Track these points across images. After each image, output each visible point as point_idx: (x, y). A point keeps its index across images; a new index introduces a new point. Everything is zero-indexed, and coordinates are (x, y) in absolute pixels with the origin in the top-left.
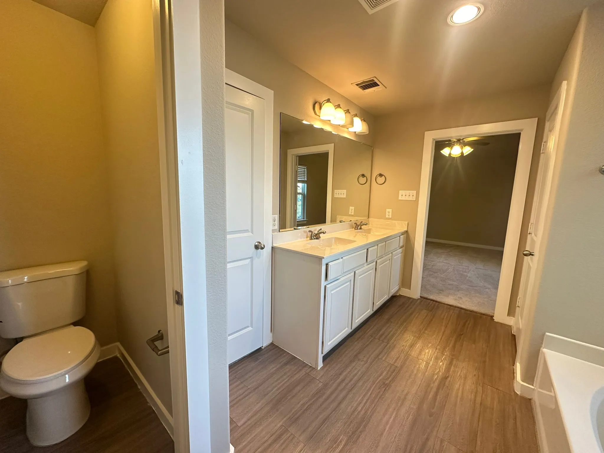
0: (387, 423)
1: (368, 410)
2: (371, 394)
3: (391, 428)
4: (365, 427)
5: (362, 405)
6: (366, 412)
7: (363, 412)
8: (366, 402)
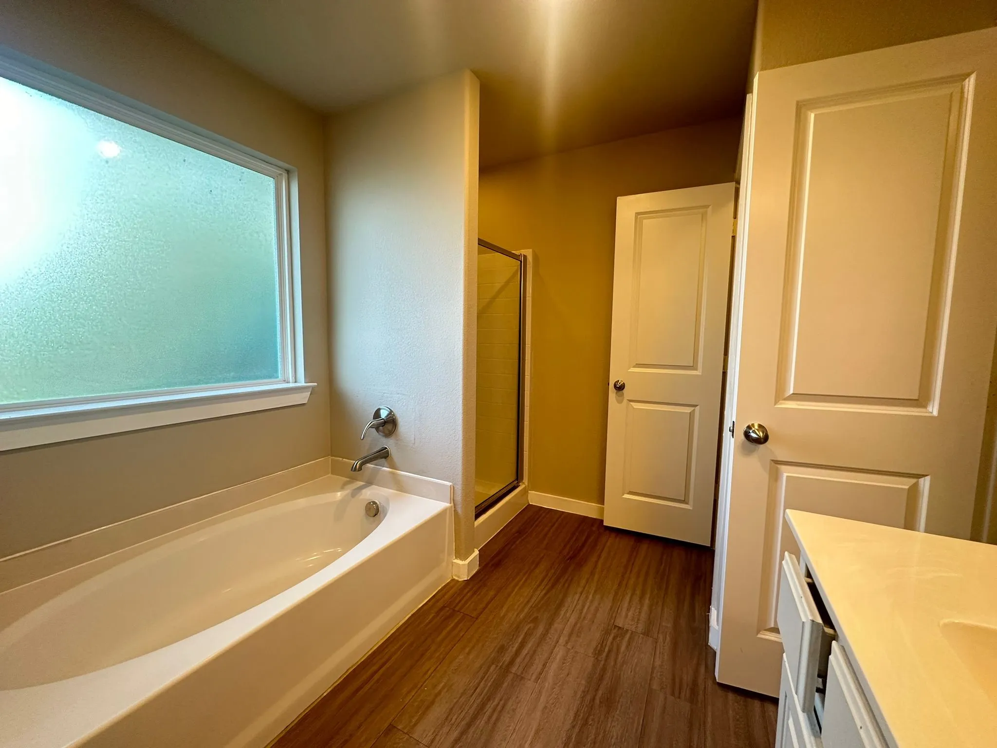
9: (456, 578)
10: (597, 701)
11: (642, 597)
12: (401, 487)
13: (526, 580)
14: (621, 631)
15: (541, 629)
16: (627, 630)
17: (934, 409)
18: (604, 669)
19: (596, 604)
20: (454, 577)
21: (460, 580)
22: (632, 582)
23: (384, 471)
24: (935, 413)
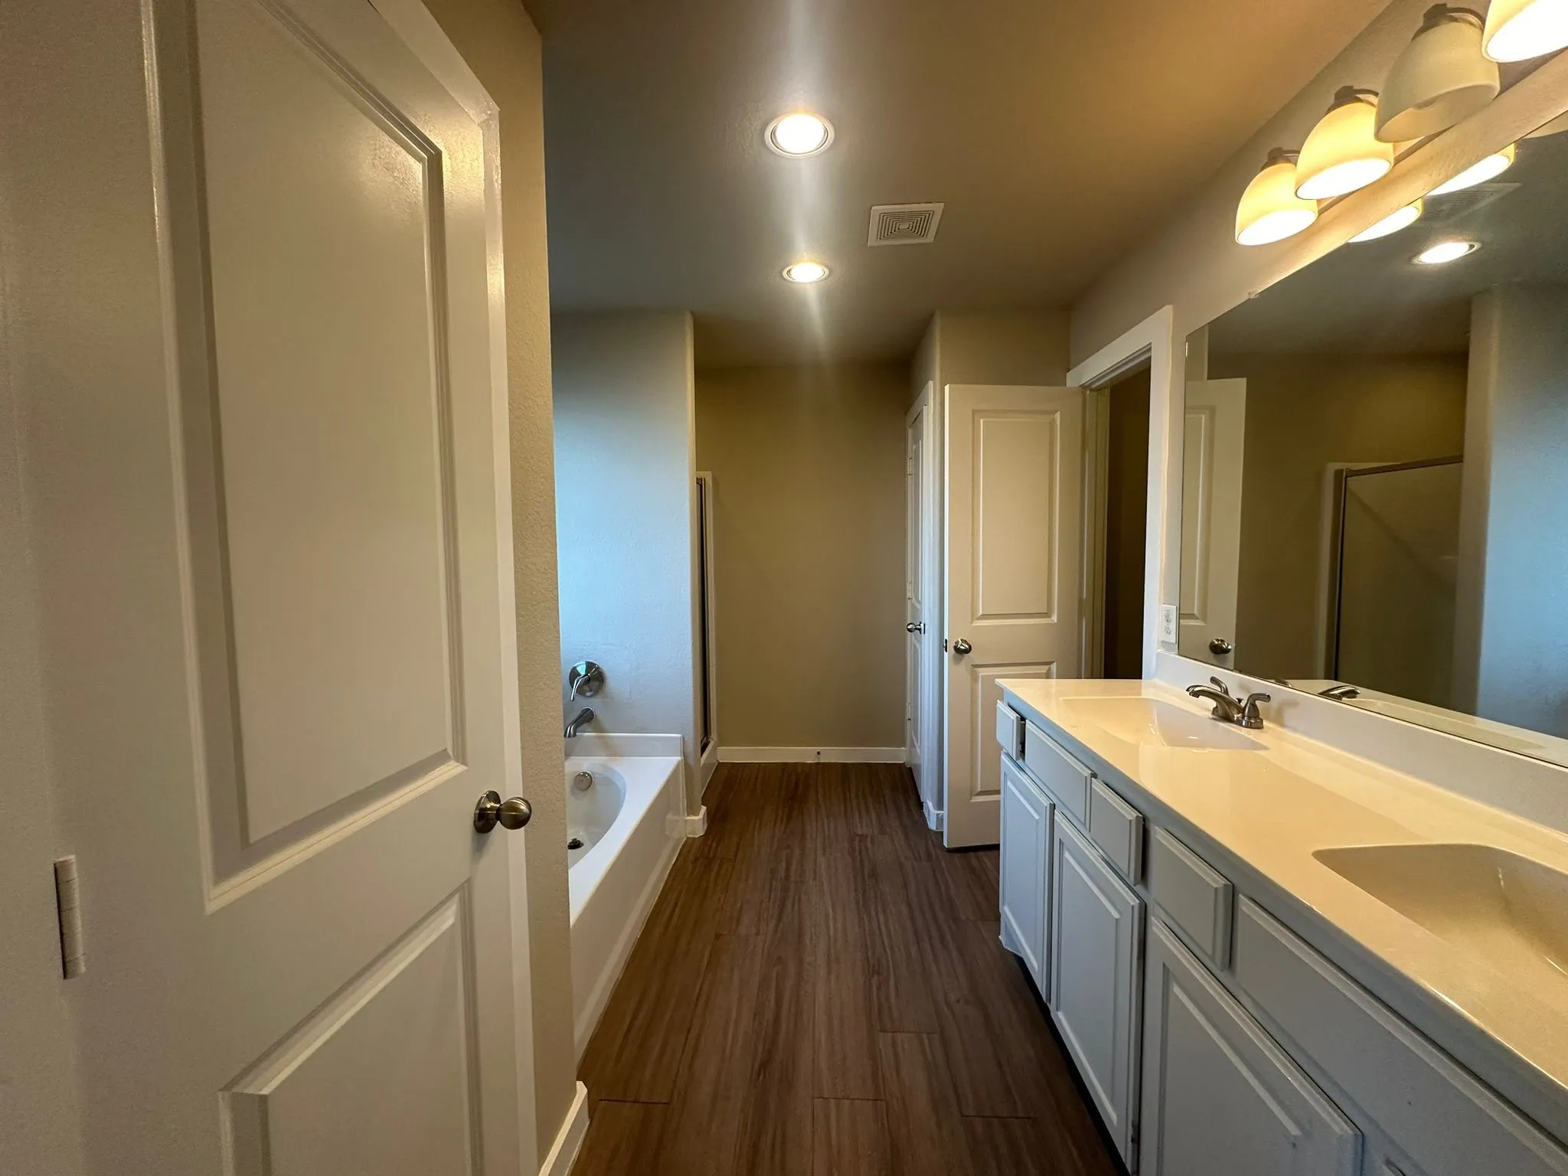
0: (835, 919)
1: (869, 920)
2: (883, 942)
3: (827, 916)
4: (857, 903)
5: (882, 921)
6: (869, 915)
7: (873, 913)
8: (880, 929)
9: (691, 836)
10: (866, 877)
11: (868, 812)
12: (612, 750)
13: (760, 824)
14: (863, 838)
15: (797, 852)
16: (867, 836)
17: (1054, 618)
18: (862, 861)
19: (832, 825)
20: (689, 836)
21: (696, 836)
22: (854, 802)
23: (588, 737)
24: (1056, 621)
